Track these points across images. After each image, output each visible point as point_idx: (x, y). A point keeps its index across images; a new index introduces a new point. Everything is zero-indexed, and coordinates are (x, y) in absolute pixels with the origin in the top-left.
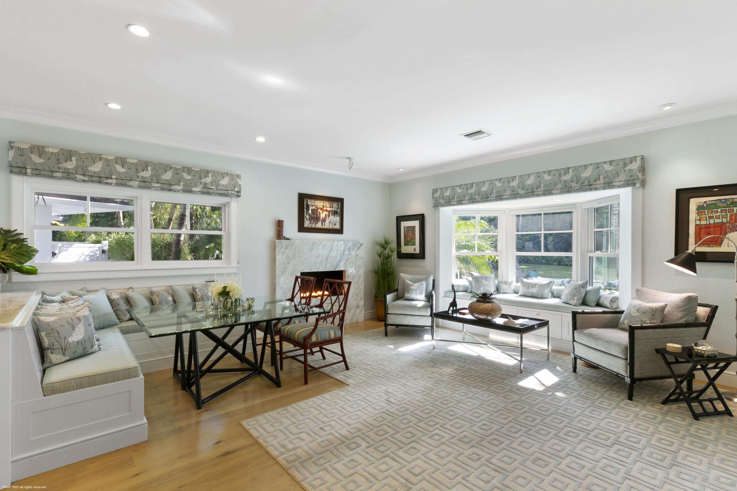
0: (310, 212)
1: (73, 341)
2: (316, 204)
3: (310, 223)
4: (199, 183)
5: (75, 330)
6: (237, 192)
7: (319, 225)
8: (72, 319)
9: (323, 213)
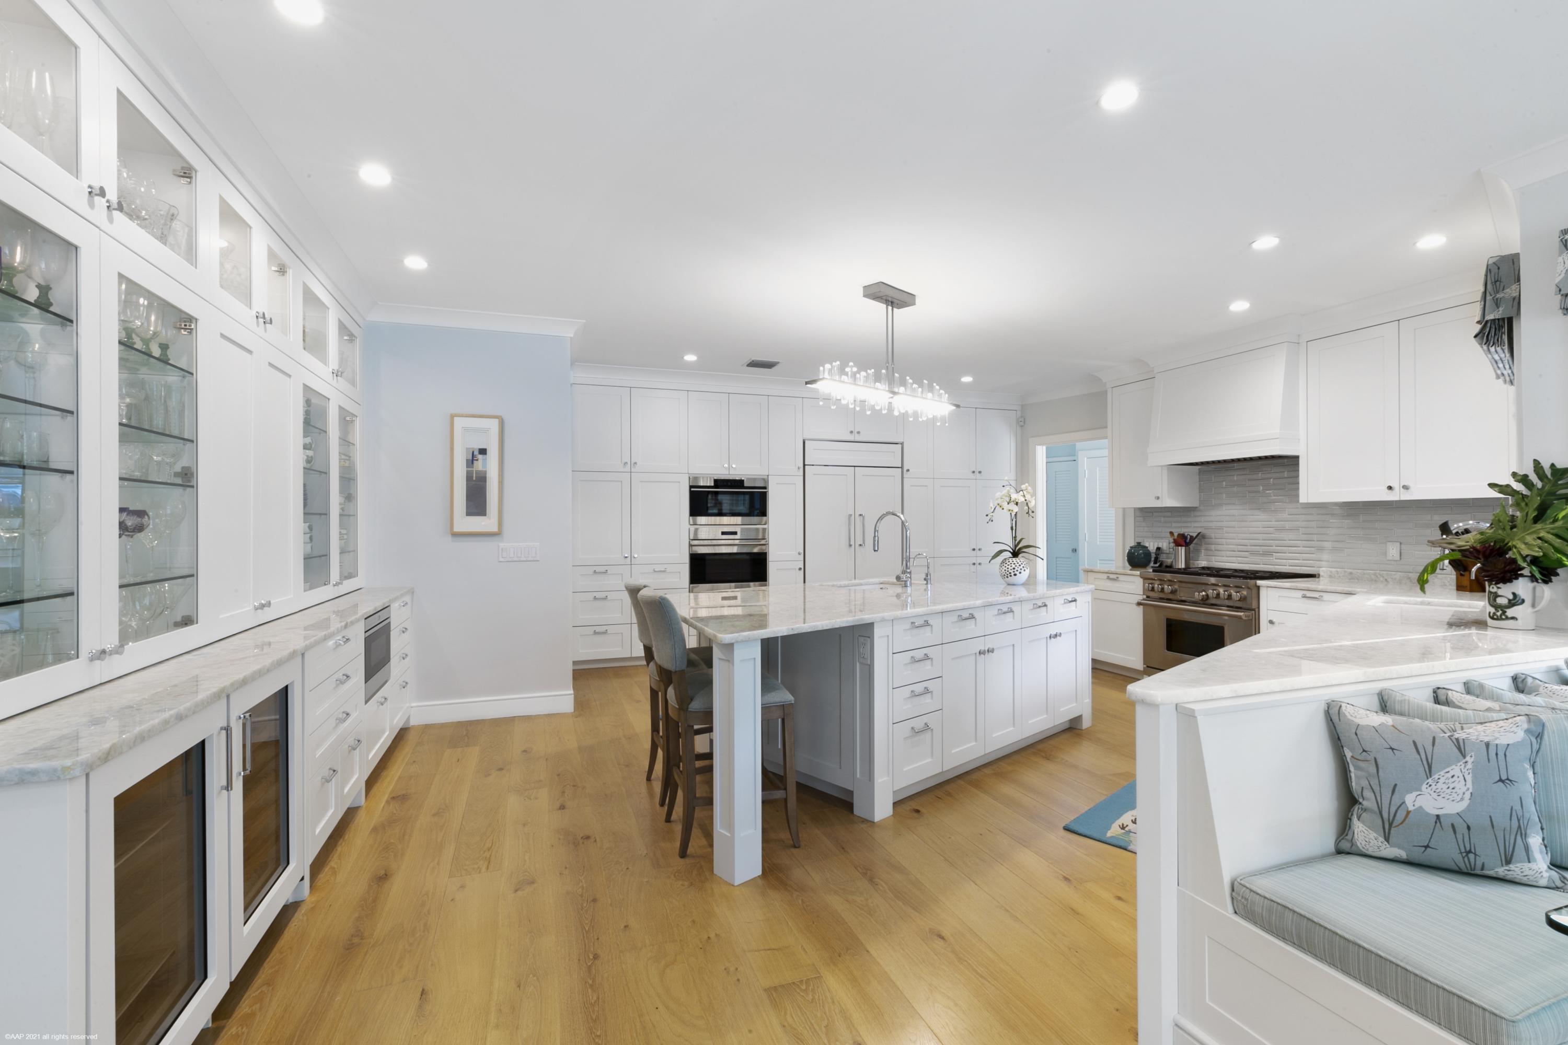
1: (1421, 807)
5: (1436, 777)
8: (1434, 738)
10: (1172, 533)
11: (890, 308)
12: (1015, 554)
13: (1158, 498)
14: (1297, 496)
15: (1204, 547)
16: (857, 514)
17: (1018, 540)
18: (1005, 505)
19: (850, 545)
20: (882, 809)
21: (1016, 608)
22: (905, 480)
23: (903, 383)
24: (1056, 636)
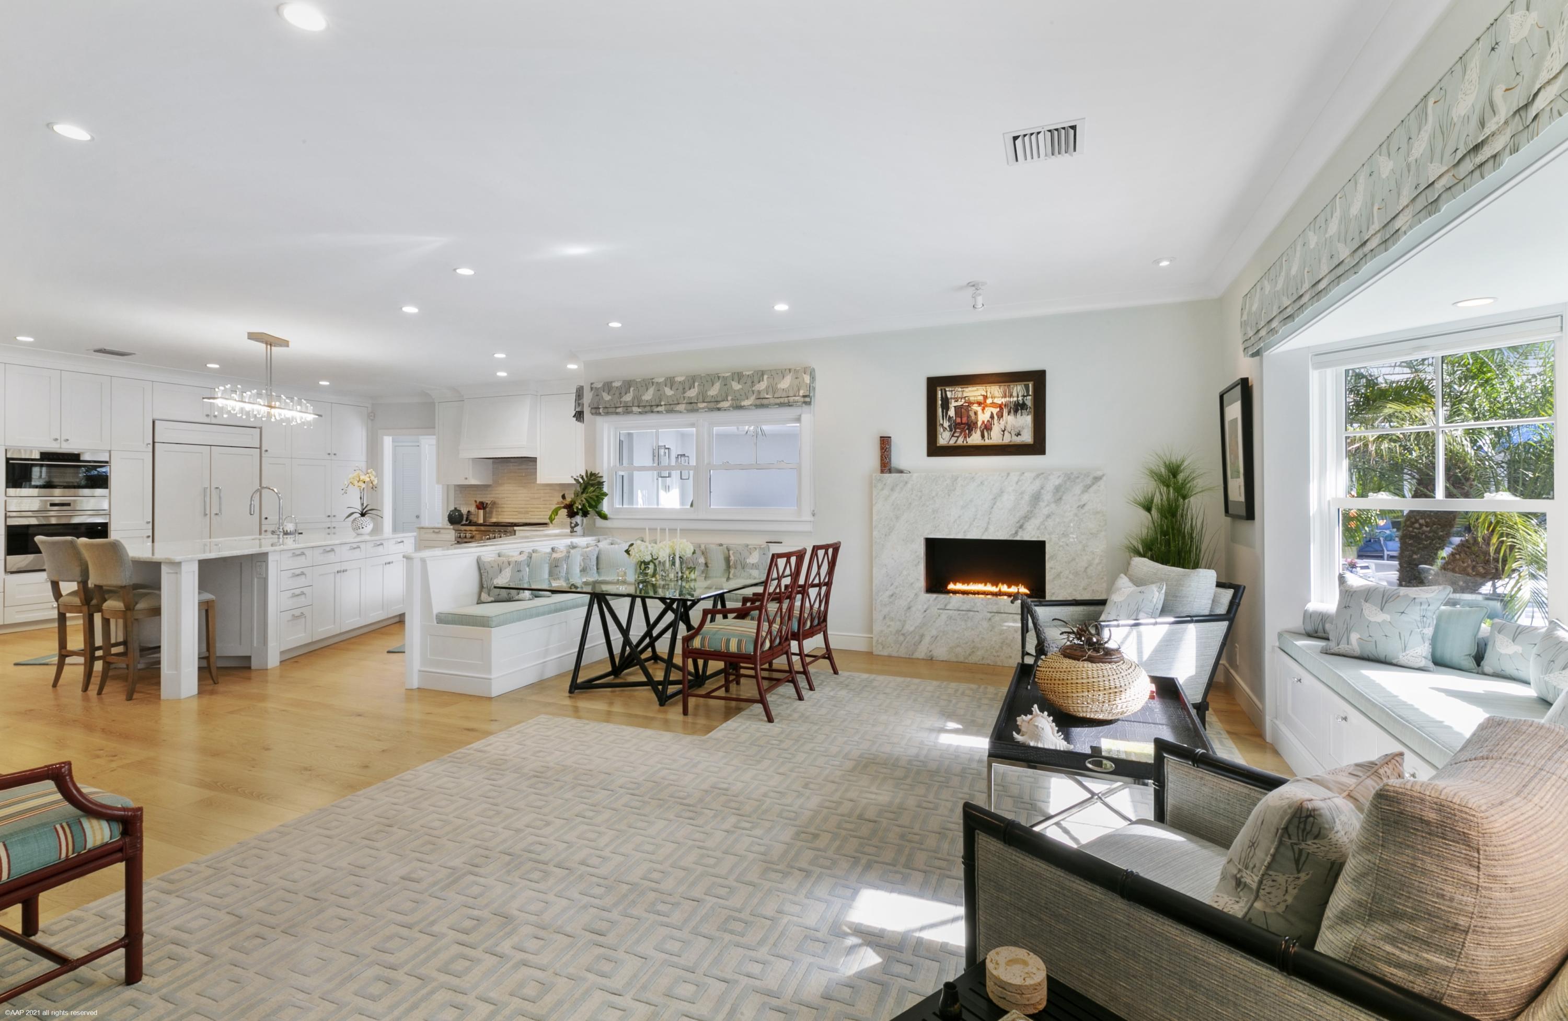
0: (952, 413)
2: (965, 395)
3: (953, 436)
4: (751, 392)
5: (502, 573)
6: (804, 396)
7: (975, 439)
8: (504, 562)
9: (983, 412)
10: (476, 501)
11: (269, 347)
12: (363, 515)
13: (466, 479)
14: (536, 479)
15: (494, 510)
16: (214, 486)
17: (365, 505)
18: (356, 482)
19: (205, 515)
20: (273, 661)
21: (362, 545)
22: (263, 459)
23: (279, 398)
24: (389, 563)
